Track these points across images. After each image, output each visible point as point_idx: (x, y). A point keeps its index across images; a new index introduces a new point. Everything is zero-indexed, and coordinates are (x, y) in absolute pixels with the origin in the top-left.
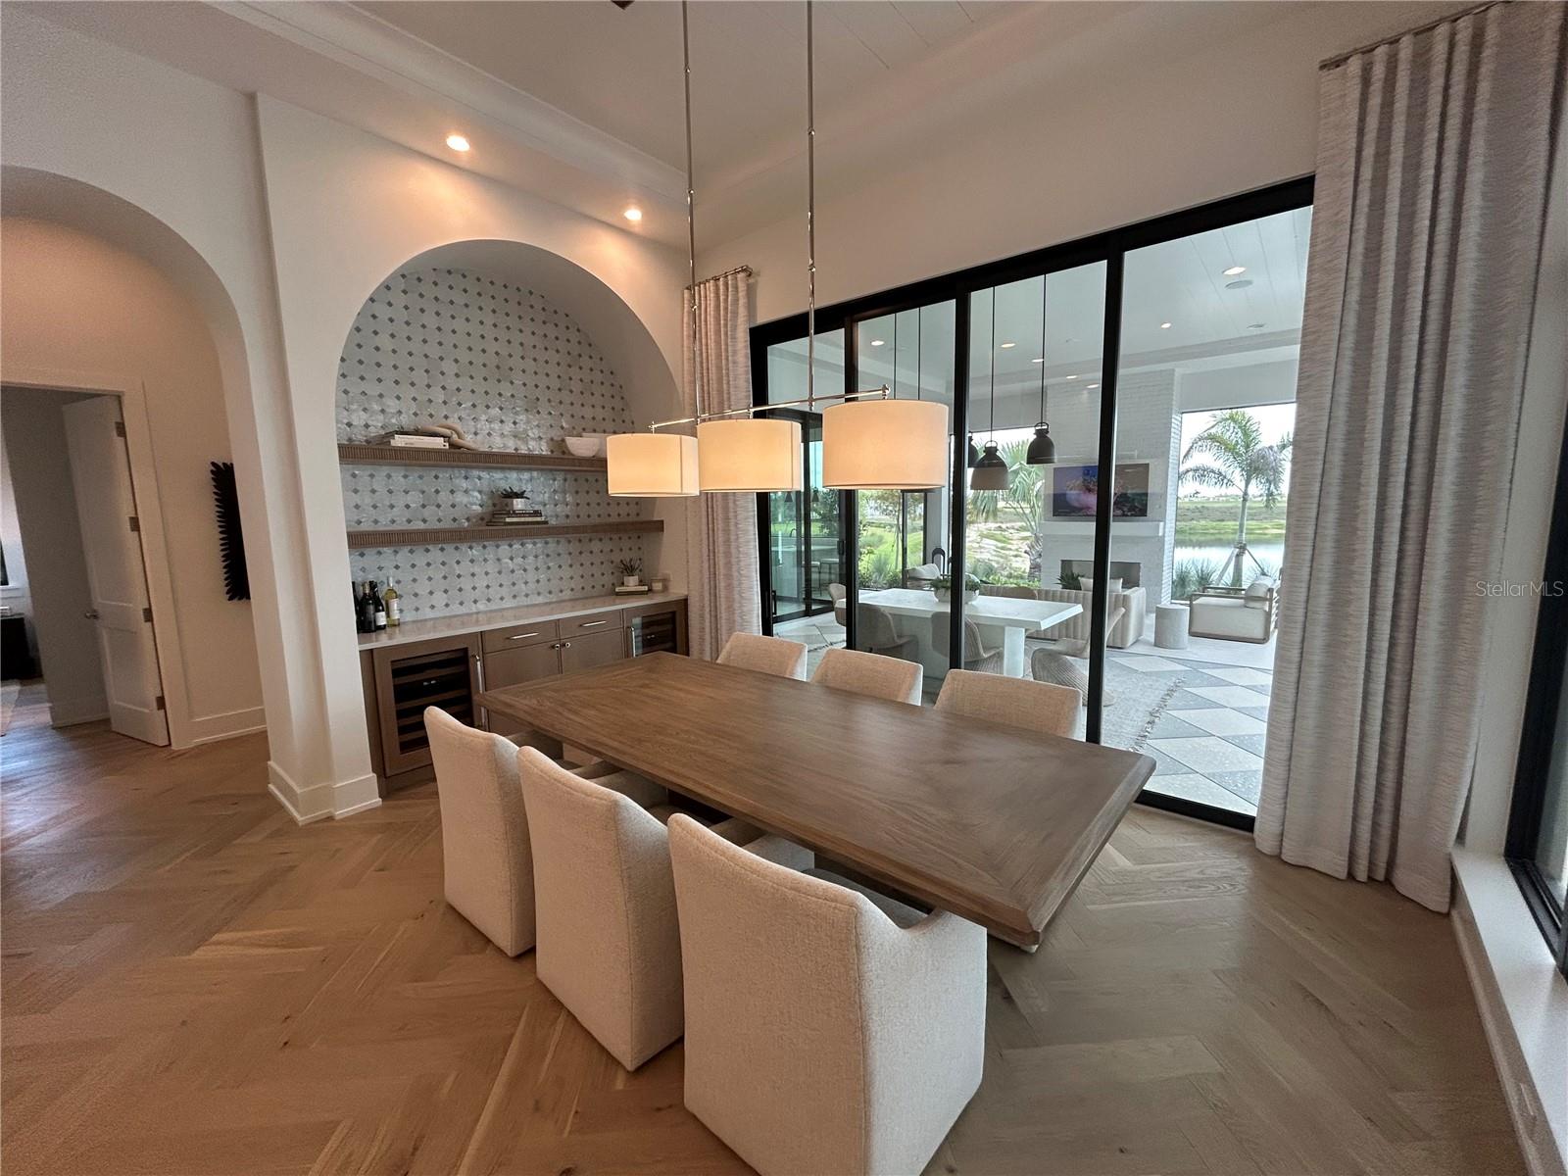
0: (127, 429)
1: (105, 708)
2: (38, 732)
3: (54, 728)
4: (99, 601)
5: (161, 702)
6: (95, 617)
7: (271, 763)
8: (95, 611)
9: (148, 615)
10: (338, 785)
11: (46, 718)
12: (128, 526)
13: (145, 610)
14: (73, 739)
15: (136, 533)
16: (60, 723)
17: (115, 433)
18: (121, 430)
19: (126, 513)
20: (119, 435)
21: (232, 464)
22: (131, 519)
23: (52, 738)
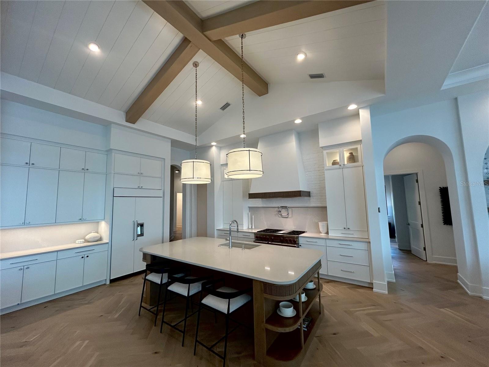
0: (419, 181)
1: (410, 247)
2: (396, 249)
3: (399, 249)
4: (410, 221)
5: (425, 249)
6: (409, 225)
7: (459, 274)
8: (409, 223)
9: (422, 226)
10: (484, 288)
11: (397, 247)
12: (418, 203)
13: (421, 225)
14: (403, 252)
15: (420, 205)
16: (401, 248)
17: (416, 182)
18: (417, 181)
19: (418, 200)
20: (417, 182)
21: (447, 187)
22: (419, 202)
23: (398, 251)
